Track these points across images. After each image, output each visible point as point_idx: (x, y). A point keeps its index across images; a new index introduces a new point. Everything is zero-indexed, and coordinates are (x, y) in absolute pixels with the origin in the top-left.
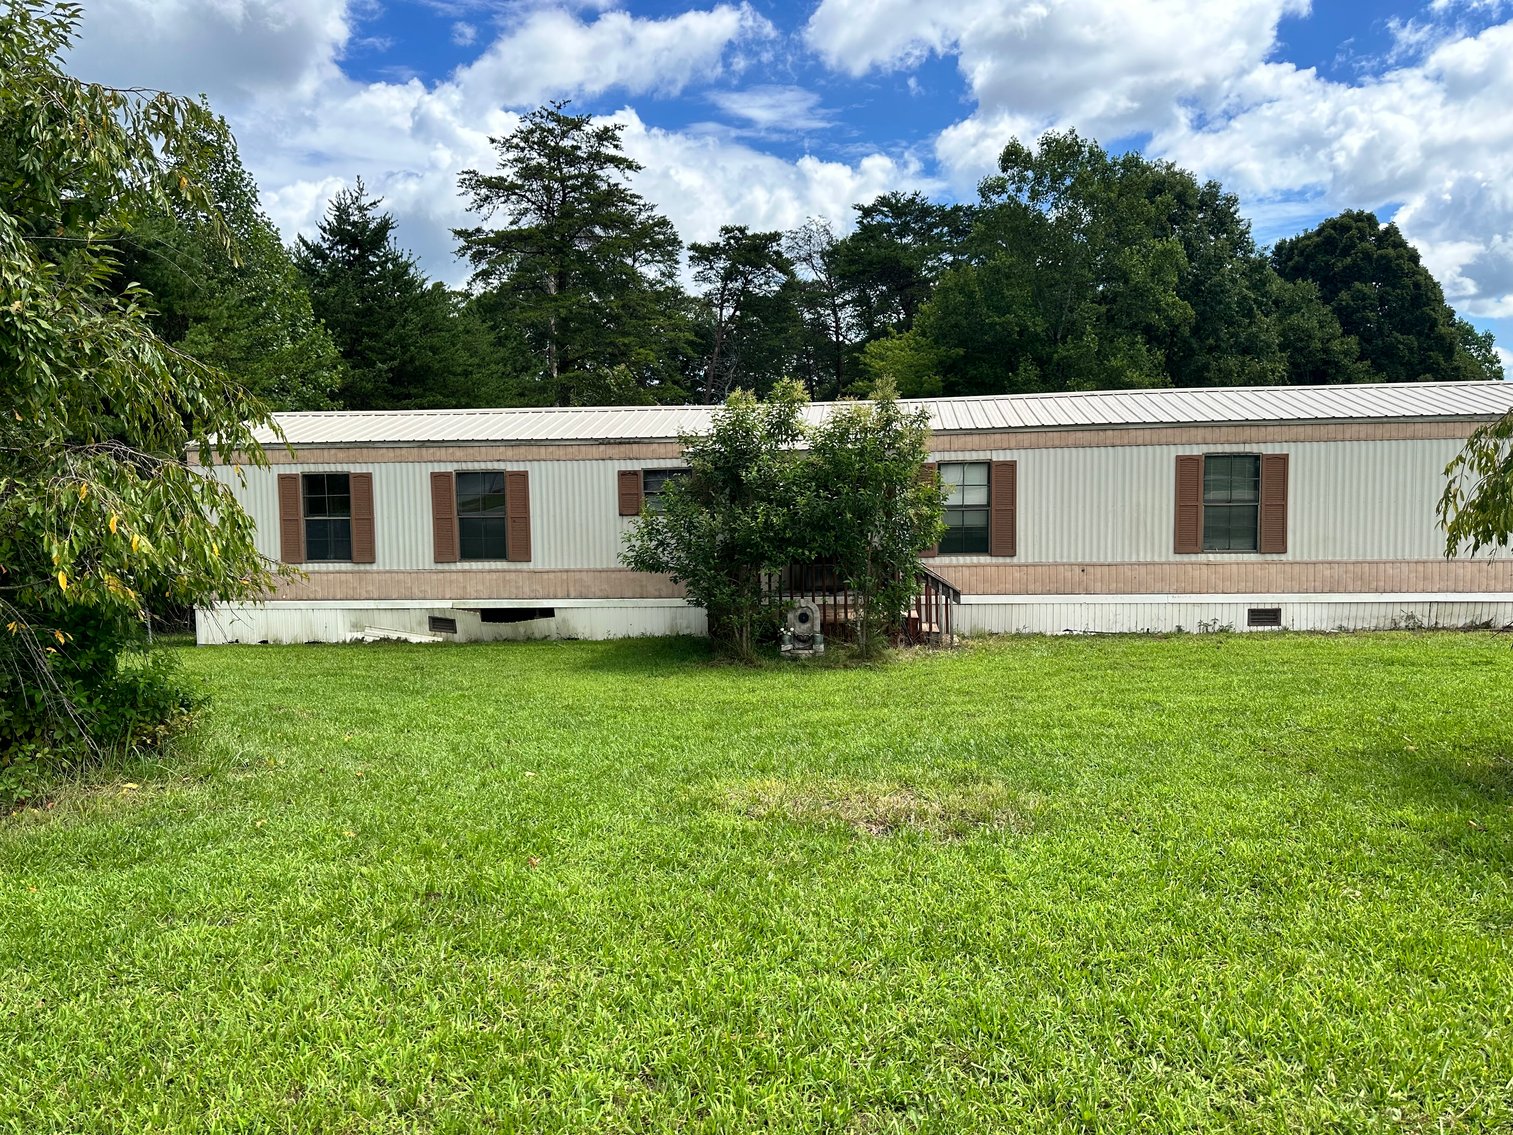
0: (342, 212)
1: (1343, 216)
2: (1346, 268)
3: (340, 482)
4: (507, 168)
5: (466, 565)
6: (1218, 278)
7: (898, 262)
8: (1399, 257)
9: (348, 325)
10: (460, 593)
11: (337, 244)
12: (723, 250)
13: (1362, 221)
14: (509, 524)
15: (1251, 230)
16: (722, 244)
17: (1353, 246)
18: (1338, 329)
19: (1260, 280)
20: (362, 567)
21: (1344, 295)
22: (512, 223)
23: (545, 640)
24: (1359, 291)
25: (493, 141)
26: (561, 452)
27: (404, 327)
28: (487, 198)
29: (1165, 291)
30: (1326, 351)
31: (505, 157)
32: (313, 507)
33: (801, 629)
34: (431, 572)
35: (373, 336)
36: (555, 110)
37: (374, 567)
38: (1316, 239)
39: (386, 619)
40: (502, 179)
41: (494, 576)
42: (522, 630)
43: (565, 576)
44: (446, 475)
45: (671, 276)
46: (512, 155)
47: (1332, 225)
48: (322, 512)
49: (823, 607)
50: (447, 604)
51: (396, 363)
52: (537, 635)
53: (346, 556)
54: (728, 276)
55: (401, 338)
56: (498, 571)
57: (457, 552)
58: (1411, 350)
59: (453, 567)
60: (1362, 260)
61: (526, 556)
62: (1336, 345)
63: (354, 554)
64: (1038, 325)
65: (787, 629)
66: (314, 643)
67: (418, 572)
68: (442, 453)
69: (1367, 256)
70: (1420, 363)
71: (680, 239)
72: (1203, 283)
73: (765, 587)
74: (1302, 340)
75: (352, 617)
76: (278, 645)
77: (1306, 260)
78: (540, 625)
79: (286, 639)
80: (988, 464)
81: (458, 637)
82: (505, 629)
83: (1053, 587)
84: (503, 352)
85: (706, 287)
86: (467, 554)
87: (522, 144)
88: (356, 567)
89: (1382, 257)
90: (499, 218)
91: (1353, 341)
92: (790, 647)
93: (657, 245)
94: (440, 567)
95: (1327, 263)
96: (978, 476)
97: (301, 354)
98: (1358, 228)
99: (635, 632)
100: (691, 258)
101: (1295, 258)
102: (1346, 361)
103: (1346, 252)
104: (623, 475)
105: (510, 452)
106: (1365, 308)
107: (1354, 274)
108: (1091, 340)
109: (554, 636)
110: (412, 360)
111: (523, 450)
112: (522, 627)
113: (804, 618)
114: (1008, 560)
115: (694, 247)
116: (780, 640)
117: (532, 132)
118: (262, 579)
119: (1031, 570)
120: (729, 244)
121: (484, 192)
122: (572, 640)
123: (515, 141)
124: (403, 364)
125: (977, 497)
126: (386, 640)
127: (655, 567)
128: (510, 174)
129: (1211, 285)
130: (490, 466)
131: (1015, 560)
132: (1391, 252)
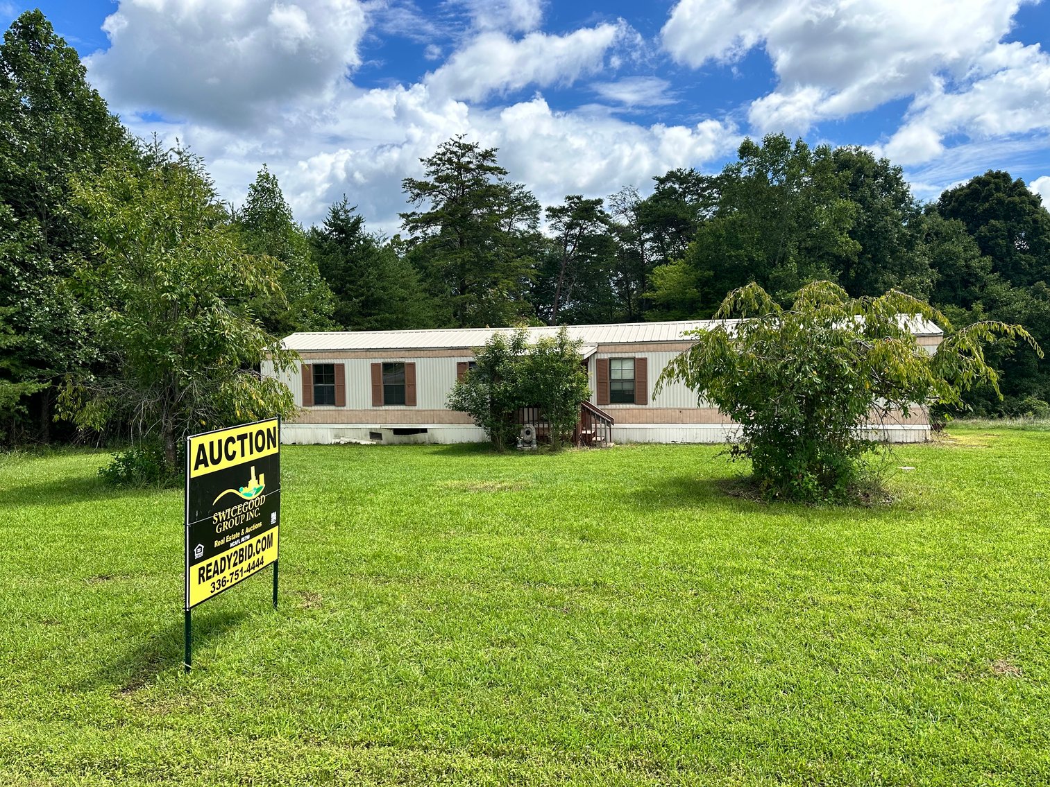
0: (336, 214)
1: (986, 175)
2: (985, 210)
3: (330, 368)
4: (430, 177)
5: (387, 408)
6: (882, 223)
7: (676, 216)
8: (1023, 202)
9: (339, 277)
10: (384, 420)
11: (333, 231)
12: (567, 210)
13: (998, 178)
14: (406, 387)
15: (911, 190)
16: (566, 206)
17: (991, 195)
18: (976, 251)
19: (916, 222)
20: (340, 408)
21: (983, 228)
22: (433, 209)
23: (423, 444)
24: (993, 226)
25: (422, 160)
26: (431, 353)
27: (368, 277)
28: (418, 195)
29: (841, 234)
30: (968, 267)
31: (429, 170)
32: (318, 379)
33: (527, 438)
34: (370, 410)
35: (352, 282)
36: (458, 140)
37: (345, 408)
38: (967, 191)
39: (350, 433)
40: (427, 184)
41: (400, 413)
42: (412, 439)
43: (432, 413)
44: (378, 365)
45: (534, 228)
46: (433, 168)
47: (978, 181)
48: (322, 382)
49: (538, 429)
50: (378, 426)
51: (363, 298)
52: (419, 441)
53: (332, 403)
54: (570, 226)
55: (367, 283)
56: (401, 410)
57: (383, 401)
58: (1030, 265)
59: (381, 408)
60: (996, 204)
61: (414, 403)
62: (975, 263)
63: (336, 402)
64: (760, 256)
65: (520, 437)
66: (317, 444)
67: (365, 411)
68: (376, 354)
69: (1000, 202)
70: (1038, 273)
71: (540, 204)
72: (874, 226)
73: (526, 419)
74: (952, 259)
75: (335, 432)
76: (301, 445)
77: (959, 205)
78: (421, 436)
79: (304, 443)
80: (634, 359)
81: (383, 442)
82: (404, 438)
83: (666, 420)
84: (425, 285)
85: (557, 234)
86: (387, 403)
87: (438, 162)
88: (337, 408)
89: (1010, 202)
90: (426, 206)
91: (988, 260)
92: (521, 446)
93: (526, 209)
94: (375, 408)
95: (973, 207)
96: (629, 365)
97: (314, 297)
98: (995, 183)
99: (465, 441)
100: (547, 216)
101: (953, 204)
102: (981, 273)
103: (986, 199)
104: (459, 364)
105: (407, 354)
106: (997, 237)
107: (991, 214)
108: (793, 266)
109: (428, 442)
110: (372, 295)
111: (413, 352)
112: (412, 437)
113: (528, 433)
114: (644, 406)
115: (549, 209)
116: (517, 443)
117: (444, 154)
118: (296, 413)
119: (655, 411)
120: (571, 206)
121: (416, 191)
122: (436, 444)
123: (435, 160)
124: (368, 297)
125: (629, 375)
126: (350, 443)
127: (462, 409)
128: (431, 180)
129: (878, 228)
130: (398, 360)
131: (647, 406)
132: (1017, 199)
